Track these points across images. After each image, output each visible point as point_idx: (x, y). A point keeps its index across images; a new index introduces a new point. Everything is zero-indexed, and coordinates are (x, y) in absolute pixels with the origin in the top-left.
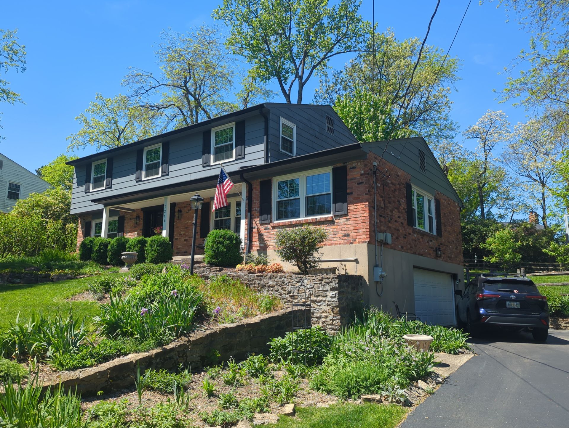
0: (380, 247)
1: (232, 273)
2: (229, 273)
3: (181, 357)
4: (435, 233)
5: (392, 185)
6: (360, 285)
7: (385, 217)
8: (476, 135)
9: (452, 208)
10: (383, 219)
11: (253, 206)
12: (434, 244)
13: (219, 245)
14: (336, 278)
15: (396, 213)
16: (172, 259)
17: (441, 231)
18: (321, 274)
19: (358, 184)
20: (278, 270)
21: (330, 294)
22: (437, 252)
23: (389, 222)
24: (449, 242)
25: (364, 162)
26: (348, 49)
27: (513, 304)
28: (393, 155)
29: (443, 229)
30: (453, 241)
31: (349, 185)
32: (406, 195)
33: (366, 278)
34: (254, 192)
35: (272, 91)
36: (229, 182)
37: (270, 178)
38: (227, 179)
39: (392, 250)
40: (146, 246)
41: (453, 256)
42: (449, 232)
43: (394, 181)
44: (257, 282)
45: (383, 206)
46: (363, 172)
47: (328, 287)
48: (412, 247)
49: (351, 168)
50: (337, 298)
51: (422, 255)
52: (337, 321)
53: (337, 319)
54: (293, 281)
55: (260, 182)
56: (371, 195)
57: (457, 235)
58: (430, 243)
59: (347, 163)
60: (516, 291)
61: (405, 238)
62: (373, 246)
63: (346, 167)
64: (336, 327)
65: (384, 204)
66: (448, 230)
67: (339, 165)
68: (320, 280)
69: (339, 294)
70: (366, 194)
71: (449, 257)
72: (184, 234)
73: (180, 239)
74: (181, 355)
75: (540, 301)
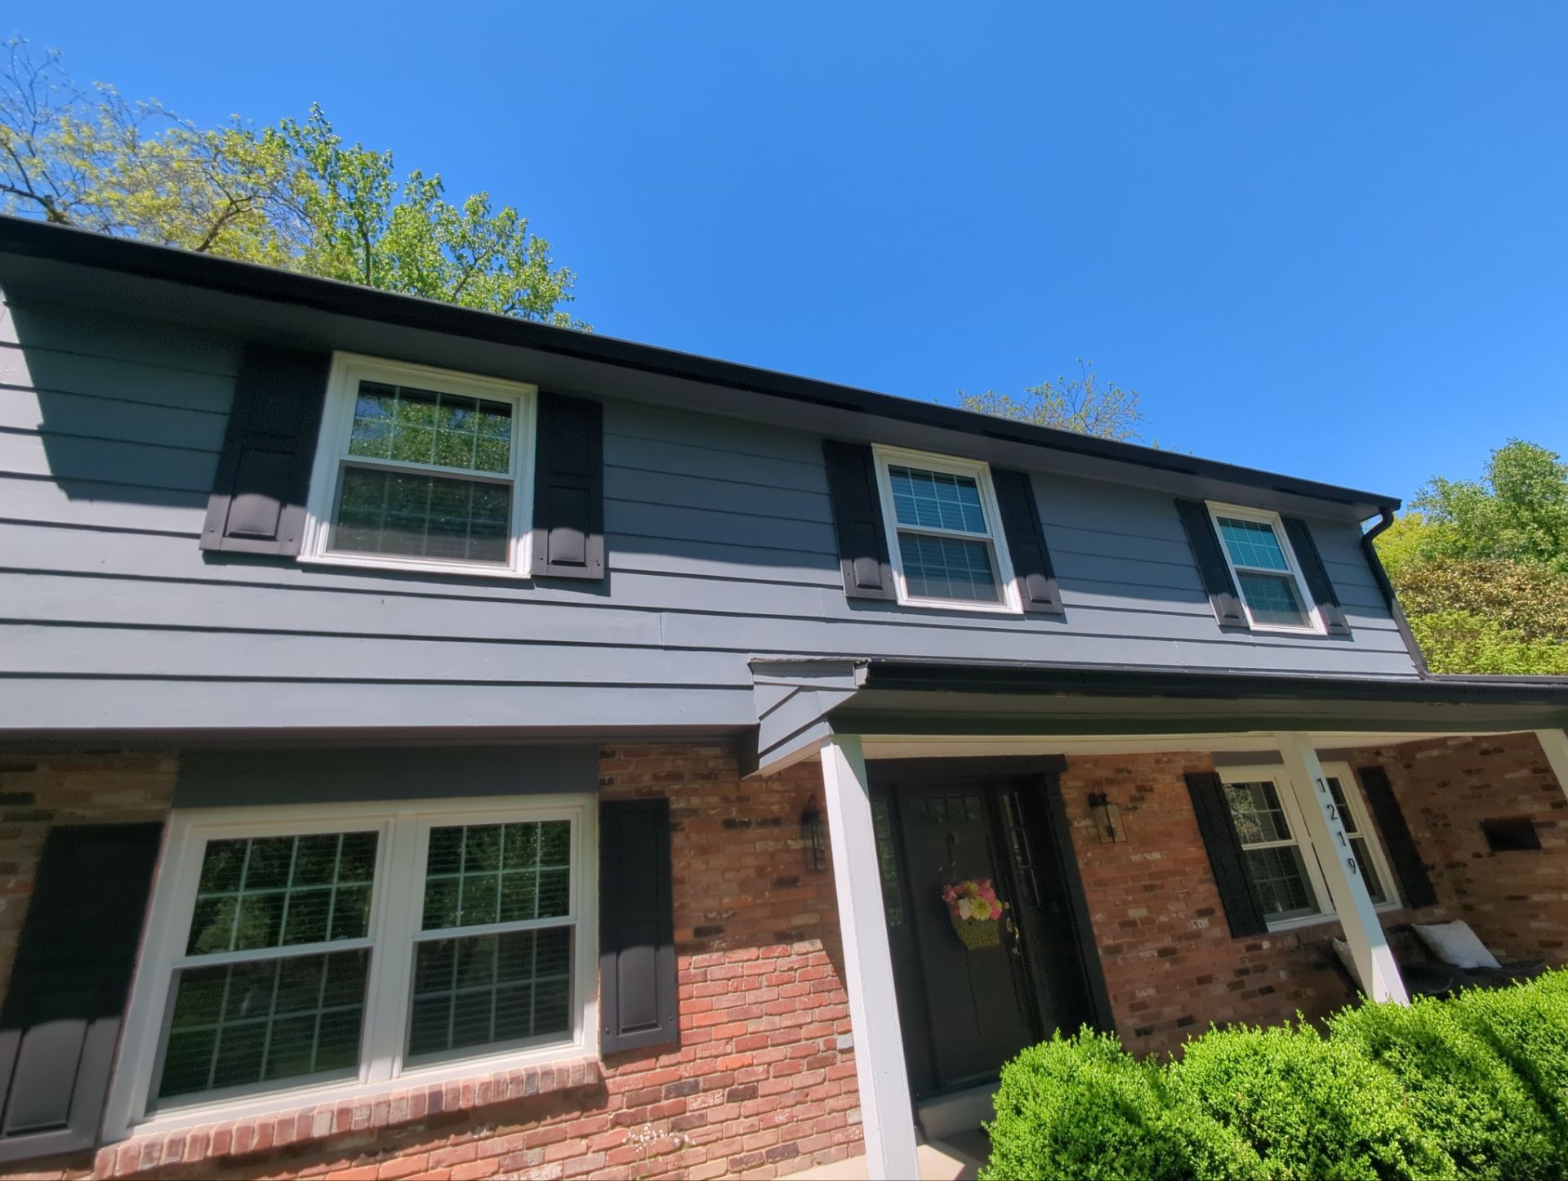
72: (1146, 921)
73: (1131, 946)
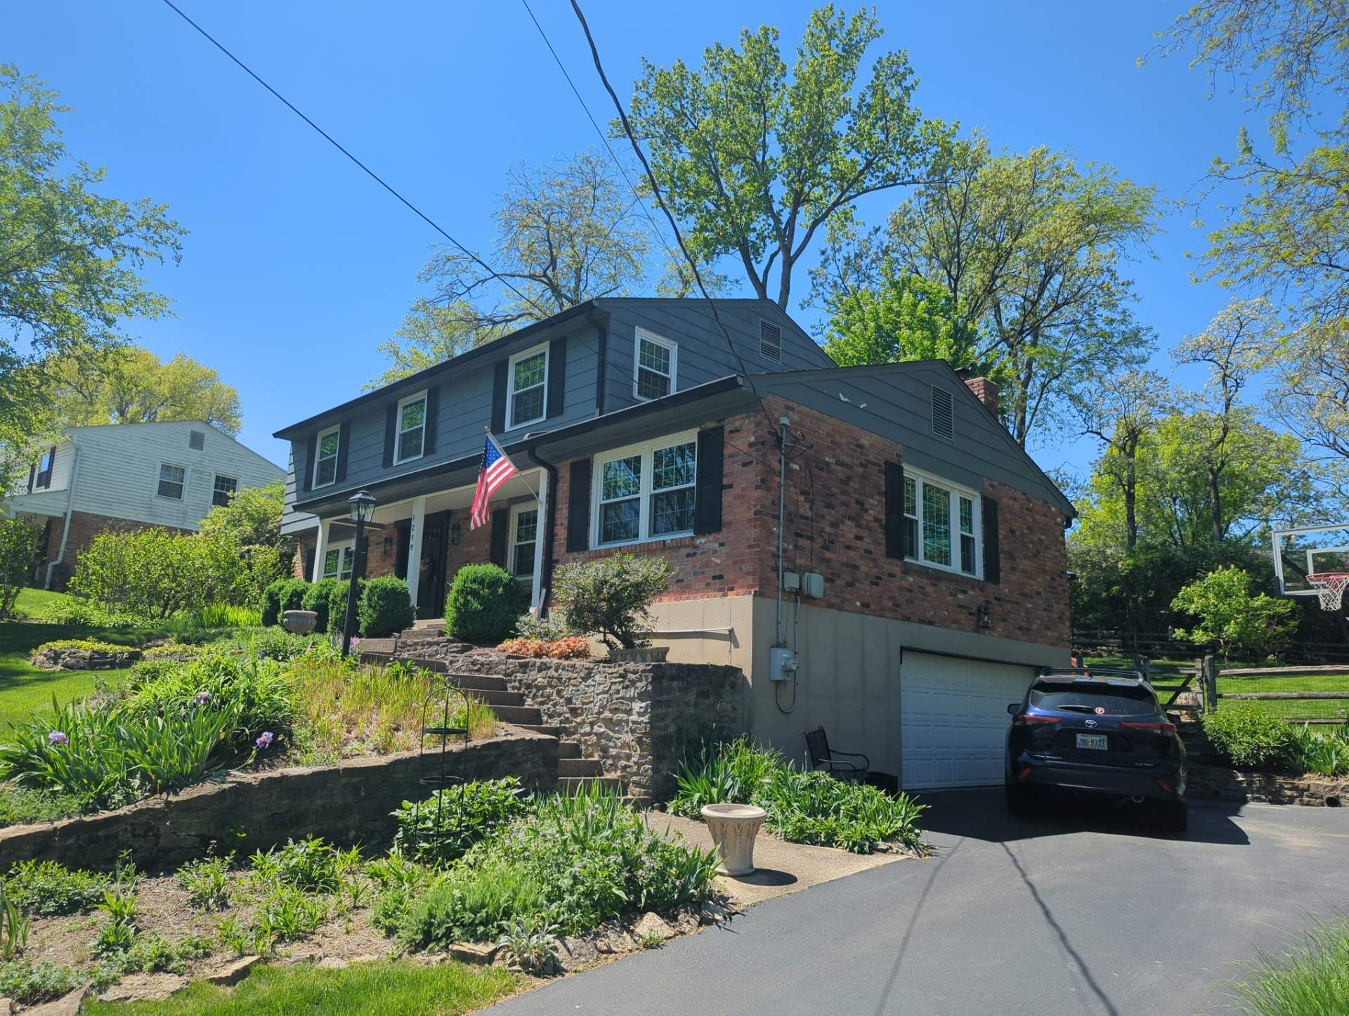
0: (792, 605)
1: (480, 658)
2: (476, 657)
3: (140, 836)
4: (979, 574)
5: (838, 468)
6: (728, 688)
7: (811, 539)
8: (1206, 354)
9: (1038, 517)
10: (804, 543)
11: (558, 515)
12: (972, 597)
13: (469, 597)
14: (649, 671)
15: (849, 529)
16: (412, 625)
17: (998, 570)
18: (623, 663)
19: (744, 465)
20: (573, 651)
21: (637, 706)
22: (981, 618)
23: (826, 548)
24: (1025, 595)
25: (755, 416)
26: (892, 180)
27: (1092, 741)
28: (846, 400)
29: (1004, 563)
30: (1039, 593)
31: (726, 470)
32: (884, 489)
33: (747, 673)
34: (560, 485)
35: (725, 277)
36: (506, 465)
37: (589, 456)
38: (501, 459)
39: (833, 612)
40: (361, 599)
41: (1035, 627)
42: (1025, 571)
43: (843, 458)
44: (519, 676)
45: (809, 514)
46: (752, 439)
47: (632, 692)
48: (896, 605)
49: (731, 432)
50: (647, 716)
51: (931, 623)
52: (647, 766)
53: (646, 763)
54: (575, 675)
55: (571, 464)
56: (768, 489)
57: (1053, 579)
58: (960, 596)
59: (724, 420)
60: (1100, 711)
61: (877, 584)
62: (768, 603)
63: (722, 428)
64: (643, 781)
65: (811, 508)
66: (1021, 566)
67: (711, 425)
68: (621, 676)
69: (653, 706)
70: (757, 487)
71: (1020, 629)
74: (139, 832)
75: (1157, 735)
